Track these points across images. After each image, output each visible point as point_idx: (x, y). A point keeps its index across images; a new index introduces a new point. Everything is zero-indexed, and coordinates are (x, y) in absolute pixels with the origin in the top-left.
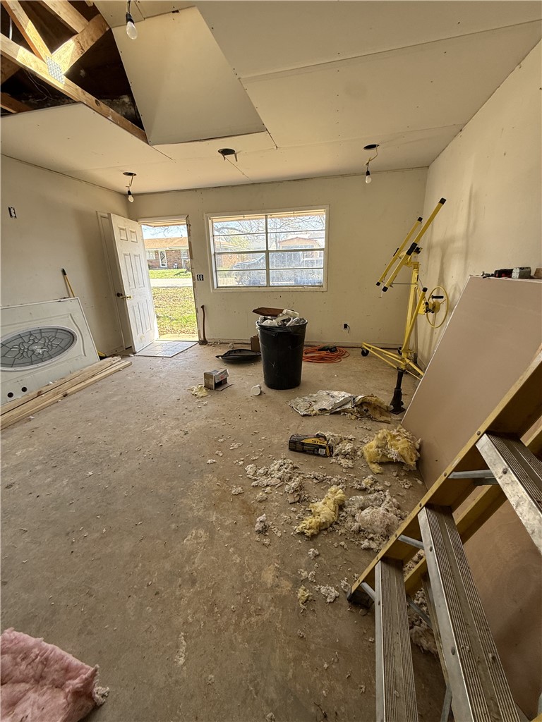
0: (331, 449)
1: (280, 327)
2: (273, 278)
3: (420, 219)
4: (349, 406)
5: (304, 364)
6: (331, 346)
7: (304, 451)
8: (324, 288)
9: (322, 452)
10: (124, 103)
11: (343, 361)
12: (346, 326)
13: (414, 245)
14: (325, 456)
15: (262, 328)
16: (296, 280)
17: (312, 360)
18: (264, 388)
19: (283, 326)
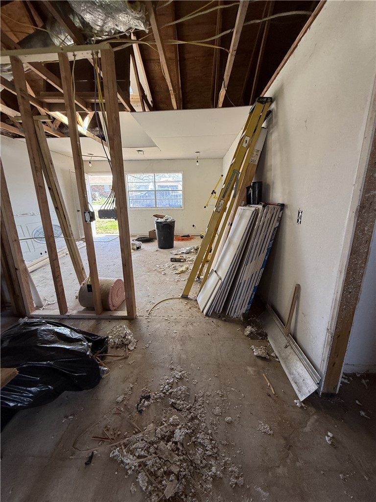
0: (185, 260)
1: (164, 222)
2: (158, 203)
3: (222, 176)
4: (192, 250)
5: (174, 242)
6: (187, 235)
7: (176, 261)
8: (183, 208)
9: (182, 260)
10: (97, 131)
11: (192, 240)
12: (193, 226)
13: (214, 191)
14: (183, 262)
15: (157, 222)
16: (169, 204)
17: (179, 240)
18: (158, 249)
19: (166, 222)
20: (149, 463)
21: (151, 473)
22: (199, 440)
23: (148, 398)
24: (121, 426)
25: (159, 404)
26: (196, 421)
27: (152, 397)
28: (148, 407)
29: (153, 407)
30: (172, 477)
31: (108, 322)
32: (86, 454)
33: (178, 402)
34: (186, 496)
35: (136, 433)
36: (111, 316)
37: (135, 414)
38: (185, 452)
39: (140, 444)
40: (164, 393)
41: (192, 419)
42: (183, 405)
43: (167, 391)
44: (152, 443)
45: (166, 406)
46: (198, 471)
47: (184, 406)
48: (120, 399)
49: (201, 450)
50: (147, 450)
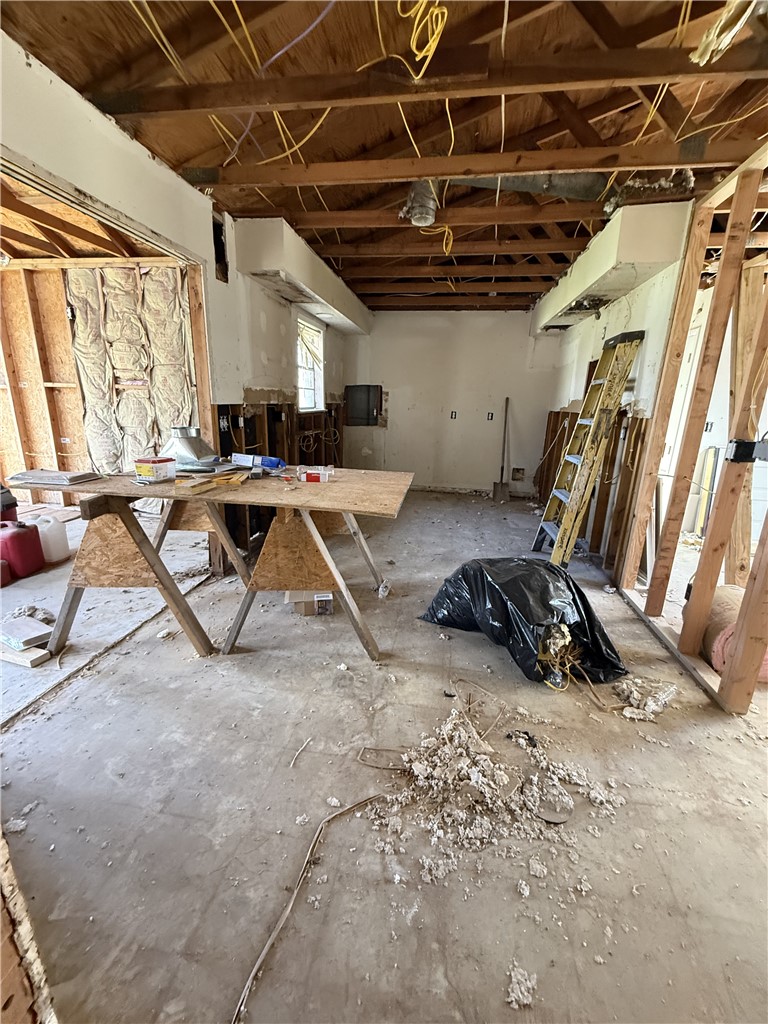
20: (446, 749)
21: (436, 750)
22: (478, 817)
23: (532, 742)
24: (487, 717)
25: (527, 761)
26: (508, 819)
27: (535, 750)
28: (518, 745)
29: (521, 752)
30: (429, 770)
31: (677, 672)
32: (453, 691)
33: (535, 788)
34: (413, 790)
35: (479, 734)
36: (695, 669)
37: (505, 731)
38: (458, 788)
39: (464, 735)
40: (548, 769)
41: (511, 812)
42: (532, 796)
43: (553, 773)
44: (467, 749)
45: (526, 772)
46: (439, 810)
47: (530, 798)
48: (521, 710)
49: (462, 815)
50: (460, 746)
